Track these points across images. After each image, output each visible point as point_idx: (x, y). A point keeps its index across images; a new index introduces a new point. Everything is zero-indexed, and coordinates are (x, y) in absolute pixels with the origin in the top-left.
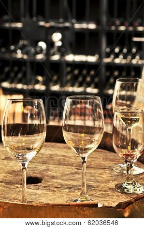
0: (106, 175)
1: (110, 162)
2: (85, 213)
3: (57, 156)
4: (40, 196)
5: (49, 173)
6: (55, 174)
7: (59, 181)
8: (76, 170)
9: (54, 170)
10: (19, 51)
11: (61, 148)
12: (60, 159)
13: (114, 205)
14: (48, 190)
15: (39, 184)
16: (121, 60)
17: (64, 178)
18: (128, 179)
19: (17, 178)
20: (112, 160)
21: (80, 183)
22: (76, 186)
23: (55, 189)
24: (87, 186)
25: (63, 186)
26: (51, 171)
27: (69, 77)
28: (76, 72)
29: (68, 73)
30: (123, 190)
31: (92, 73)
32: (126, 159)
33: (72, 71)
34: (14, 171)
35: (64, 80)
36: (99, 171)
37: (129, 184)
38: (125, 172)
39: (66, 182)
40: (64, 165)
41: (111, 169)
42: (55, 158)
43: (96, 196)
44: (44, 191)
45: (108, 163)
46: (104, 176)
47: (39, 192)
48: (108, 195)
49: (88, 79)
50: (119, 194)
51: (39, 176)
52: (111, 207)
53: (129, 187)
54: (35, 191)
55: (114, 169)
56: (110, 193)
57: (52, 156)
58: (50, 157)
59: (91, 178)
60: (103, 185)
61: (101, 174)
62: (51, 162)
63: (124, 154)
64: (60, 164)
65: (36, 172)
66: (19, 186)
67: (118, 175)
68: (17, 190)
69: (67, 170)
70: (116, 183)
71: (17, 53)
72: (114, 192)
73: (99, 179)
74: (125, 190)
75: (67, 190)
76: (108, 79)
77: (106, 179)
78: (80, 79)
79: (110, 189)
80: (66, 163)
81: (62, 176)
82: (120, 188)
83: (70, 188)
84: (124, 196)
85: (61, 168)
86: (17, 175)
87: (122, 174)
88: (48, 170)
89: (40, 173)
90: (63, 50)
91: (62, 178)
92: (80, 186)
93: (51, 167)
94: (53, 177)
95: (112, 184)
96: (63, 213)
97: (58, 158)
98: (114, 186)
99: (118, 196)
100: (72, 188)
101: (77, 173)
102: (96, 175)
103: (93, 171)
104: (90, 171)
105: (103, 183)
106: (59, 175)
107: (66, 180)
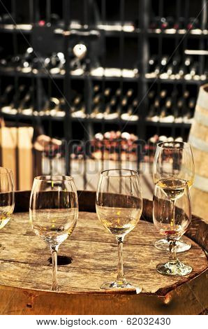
0: (146, 253)
1: (151, 237)
2: (123, 300)
3: (88, 229)
4: (71, 279)
5: (80, 251)
6: (87, 253)
7: (92, 261)
8: (111, 247)
9: (85, 247)
10: (26, 64)
11: (92, 219)
12: (92, 233)
13: (154, 291)
14: (80, 272)
15: (69, 265)
16: (170, 75)
17: (97, 258)
18: (171, 259)
19: (43, 258)
20: (153, 234)
21: (116, 263)
22: (112, 267)
23: (88, 271)
24: (124, 267)
25: (96, 267)
26: (82, 248)
27: (97, 99)
28: (107, 92)
29: (96, 94)
30: (165, 271)
31: (130, 93)
32: (168, 237)
33: (101, 91)
34: (39, 250)
35: (91, 103)
36: (138, 248)
37: (172, 264)
38: (168, 249)
39: (100, 263)
40: (97, 240)
41: (151, 245)
42: (85, 232)
43: (134, 279)
44: (75, 274)
45: (147, 238)
46: (143, 255)
47: (69, 274)
48: (148, 277)
49: (124, 102)
50: (161, 276)
51: (67, 255)
52: (151, 293)
53: (172, 268)
54: (65, 274)
55: (155, 245)
56: (150, 275)
57: (83, 230)
58: (79, 231)
59: (129, 257)
60: (142, 265)
61: (140, 252)
62: (81, 237)
63: (166, 232)
64: (92, 240)
65: (65, 250)
66: (46, 267)
67: (160, 253)
68: (44, 272)
69: (100, 247)
70: (158, 262)
71: (23, 67)
72: (154, 273)
73: (138, 257)
74: (168, 272)
75: (102, 272)
76: (152, 101)
77: (146, 257)
78: (113, 102)
79: (151, 270)
80: (99, 238)
81: (95, 255)
82: (162, 269)
83: (104, 269)
84: (166, 278)
85: (94, 245)
86: (43, 254)
87: (164, 252)
88: (77, 248)
89: (69, 251)
90: (88, 61)
91: (95, 257)
92: (116, 267)
93: (82, 244)
94: (85, 256)
95: (153, 265)
96: (99, 301)
97: (89, 232)
98: (155, 266)
99: (159, 278)
100: (107, 270)
101: (112, 251)
102: (135, 253)
103: (130, 248)
104: (127, 248)
105: (143, 262)
106: (91, 253)
107: (100, 260)
